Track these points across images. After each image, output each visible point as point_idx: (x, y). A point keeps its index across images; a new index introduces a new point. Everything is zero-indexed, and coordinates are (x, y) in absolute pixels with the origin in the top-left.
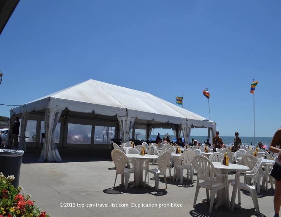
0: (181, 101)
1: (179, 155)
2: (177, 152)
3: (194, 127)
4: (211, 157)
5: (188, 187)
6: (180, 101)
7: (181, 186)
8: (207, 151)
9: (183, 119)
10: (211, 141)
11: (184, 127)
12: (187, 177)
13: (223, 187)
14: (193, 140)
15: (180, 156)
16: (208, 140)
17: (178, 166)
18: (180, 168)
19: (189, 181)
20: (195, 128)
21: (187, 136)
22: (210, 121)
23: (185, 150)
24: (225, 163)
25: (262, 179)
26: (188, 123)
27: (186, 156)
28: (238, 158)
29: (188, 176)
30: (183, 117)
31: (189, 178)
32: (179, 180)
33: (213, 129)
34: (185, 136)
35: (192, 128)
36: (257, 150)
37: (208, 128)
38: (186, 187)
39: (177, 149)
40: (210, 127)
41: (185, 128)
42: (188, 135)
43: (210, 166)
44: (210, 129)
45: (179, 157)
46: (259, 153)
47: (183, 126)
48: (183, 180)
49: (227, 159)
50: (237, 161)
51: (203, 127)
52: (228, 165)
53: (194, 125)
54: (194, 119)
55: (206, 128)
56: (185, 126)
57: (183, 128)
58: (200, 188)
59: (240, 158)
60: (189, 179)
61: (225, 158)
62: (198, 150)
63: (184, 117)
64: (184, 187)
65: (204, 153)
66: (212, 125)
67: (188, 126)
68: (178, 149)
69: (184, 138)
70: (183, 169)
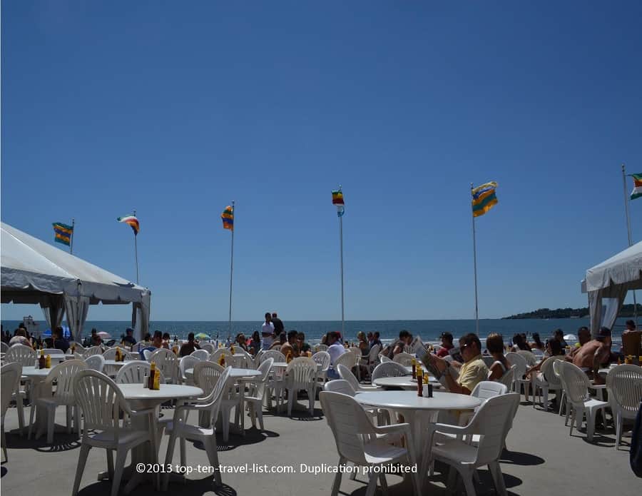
0: (68, 235)
1: (45, 372)
2: (43, 364)
3: (99, 300)
4: (122, 371)
5: (66, 449)
6: (63, 236)
7: (49, 448)
8: (121, 357)
9: (68, 281)
10: (137, 335)
11: (71, 302)
12: (65, 425)
13: (143, 440)
14: (94, 332)
15: (47, 373)
16: (129, 331)
17: (44, 400)
18: (48, 404)
19: (72, 433)
20: (100, 302)
21: (78, 322)
22: (137, 287)
23: (67, 358)
24: (151, 385)
25: (233, 410)
26: (82, 292)
27: (64, 372)
28: (187, 371)
29: (68, 423)
30: (68, 275)
31: (72, 426)
32: (45, 435)
33: (144, 306)
34: (72, 325)
35: (91, 303)
36: (232, 349)
37: (131, 303)
38: (61, 450)
39: (42, 357)
40: (136, 300)
41: (73, 303)
42: (81, 320)
43: (115, 394)
44: (137, 305)
45: (46, 376)
46: (236, 355)
47: (67, 298)
48: (55, 434)
49: (157, 375)
50: (184, 377)
51: (118, 301)
52: (158, 389)
53: (97, 296)
54: (98, 282)
55: (128, 303)
56: (75, 299)
57: (68, 304)
58: (91, 448)
59: (190, 371)
60: (72, 428)
61: (153, 373)
62: (98, 358)
63: (73, 277)
64: (55, 451)
65: (113, 362)
66: (142, 297)
67: (83, 299)
68: (45, 357)
69: (70, 327)
70: (54, 407)
